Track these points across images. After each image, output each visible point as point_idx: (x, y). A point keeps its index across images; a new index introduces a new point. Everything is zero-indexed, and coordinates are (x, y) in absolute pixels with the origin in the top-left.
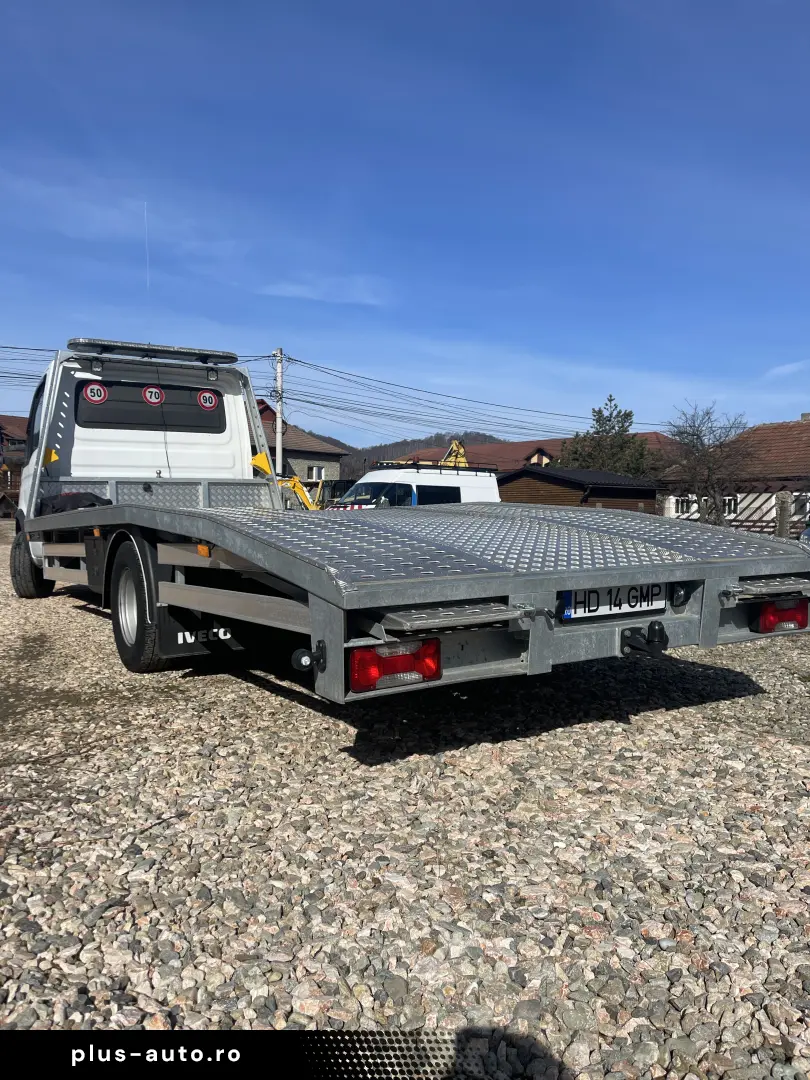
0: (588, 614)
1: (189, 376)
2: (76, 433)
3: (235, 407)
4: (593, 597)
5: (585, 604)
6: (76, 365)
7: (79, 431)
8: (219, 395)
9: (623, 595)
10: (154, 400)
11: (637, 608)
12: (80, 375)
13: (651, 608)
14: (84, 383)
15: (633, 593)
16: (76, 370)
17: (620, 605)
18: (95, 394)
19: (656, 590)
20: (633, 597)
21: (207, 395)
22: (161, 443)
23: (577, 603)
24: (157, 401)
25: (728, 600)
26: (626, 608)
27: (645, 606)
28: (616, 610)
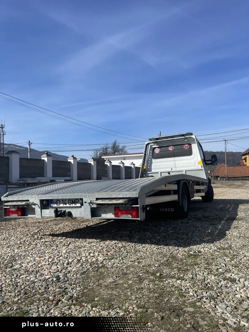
0: (57, 206)
1: (181, 141)
2: (153, 161)
3: (195, 147)
4: (58, 202)
5: (56, 203)
6: (153, 144)
7: (153, 160)
8: (190, 145)
9: (67, 201)
10: (171, 149)
11: (71, 205)
12: (154, 146)
13: (76, 206)
14: (155, 148)
15: (70, 201)
16: (153, 145)
17: (66, 204)
18: (157, 151)
19: (77, 201)
20: (70, 202)
21: (186, 145)
22: (173, 161)
23: (54, 203)
24: (172, 149)
25: (93, 205)
26: (68, 205)
27: (74, 205)
28: (65, 205)
